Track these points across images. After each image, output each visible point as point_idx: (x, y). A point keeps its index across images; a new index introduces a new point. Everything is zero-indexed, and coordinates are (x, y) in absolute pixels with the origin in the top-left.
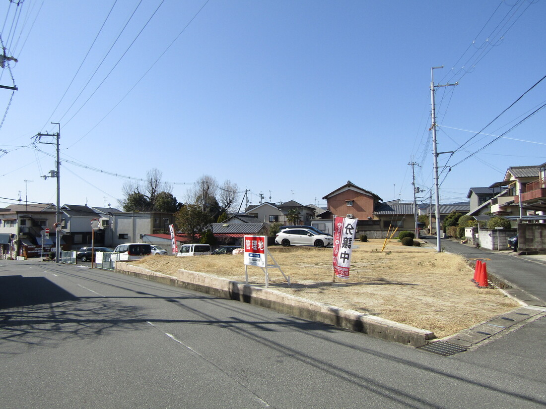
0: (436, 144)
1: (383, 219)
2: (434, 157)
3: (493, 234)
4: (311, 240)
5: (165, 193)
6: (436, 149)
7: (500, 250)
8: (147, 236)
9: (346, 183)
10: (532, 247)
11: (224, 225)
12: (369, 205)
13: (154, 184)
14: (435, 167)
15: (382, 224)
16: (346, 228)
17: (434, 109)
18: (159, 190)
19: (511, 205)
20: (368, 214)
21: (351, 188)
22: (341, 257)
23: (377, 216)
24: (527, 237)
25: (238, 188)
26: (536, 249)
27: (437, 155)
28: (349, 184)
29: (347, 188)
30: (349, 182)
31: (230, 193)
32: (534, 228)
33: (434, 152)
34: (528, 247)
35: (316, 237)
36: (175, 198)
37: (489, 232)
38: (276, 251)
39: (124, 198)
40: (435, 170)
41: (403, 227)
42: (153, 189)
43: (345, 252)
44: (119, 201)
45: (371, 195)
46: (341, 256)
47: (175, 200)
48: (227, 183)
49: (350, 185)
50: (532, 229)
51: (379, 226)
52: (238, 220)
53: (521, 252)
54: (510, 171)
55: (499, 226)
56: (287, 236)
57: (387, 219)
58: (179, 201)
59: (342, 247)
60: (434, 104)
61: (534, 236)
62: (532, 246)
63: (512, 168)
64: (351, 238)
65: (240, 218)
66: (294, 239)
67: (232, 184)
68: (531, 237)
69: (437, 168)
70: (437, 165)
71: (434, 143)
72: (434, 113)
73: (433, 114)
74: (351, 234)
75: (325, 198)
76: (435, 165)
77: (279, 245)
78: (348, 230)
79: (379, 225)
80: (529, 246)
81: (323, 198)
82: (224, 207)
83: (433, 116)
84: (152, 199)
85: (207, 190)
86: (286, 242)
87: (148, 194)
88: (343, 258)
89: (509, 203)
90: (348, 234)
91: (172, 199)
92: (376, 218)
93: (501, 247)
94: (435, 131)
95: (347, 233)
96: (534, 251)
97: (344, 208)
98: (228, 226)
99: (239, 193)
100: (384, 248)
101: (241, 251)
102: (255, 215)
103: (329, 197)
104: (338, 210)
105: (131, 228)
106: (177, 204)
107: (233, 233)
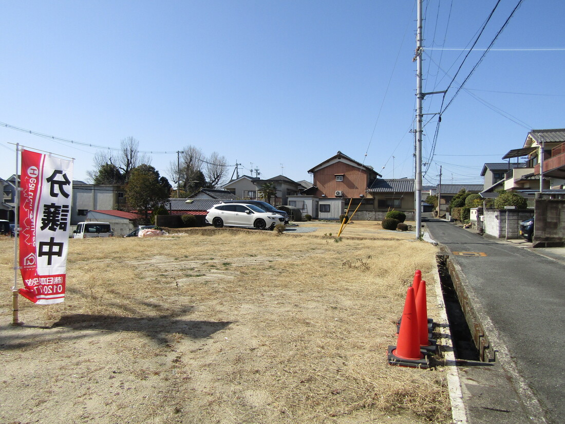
0: (421, 80)
1: (377, 198)
2: (418, 100)
3: (501, 215)
4: (249, 220)
5: (146, 166)
6: (421, 87)
7: (508, 238)
8: (92, 212)
9: (336, 154)
10: (555, 236)
11: (188, 201)
12: (361, 180)
13: (130, 155)
14: (418, 114)
15: (376, 203)
16: (50, 179)
17: (421, 27)
18: (138, 164)
19: (529, 178)
20: (361, 190)
21: (342, 160)
22: (42, 254)
23: (371, 193)
24: (549, 220)
25: (227, 162)
26: (560, 239)
27: (422, 96)
29: (337, 160)
30: (339, 152)
31: (218, 167)
32: (560, 207)
33: (418, 92)
34: (548, 236)
35: (256, 215)
36: (157, 172)
37: (496, 213)
38: (198, 233)
40: (418, 118)
41: (401, 208)
42: (128, 160)
43: (52, 239)
45: (364, 169)
46: (41, 248)
47: (157, 174)
48: (215, 156)
49: (340, 156)
50: (557, 208)
51: (372, 206)
52: (206, 195)
53: (537, 242)
54: (532, 135)
55: (510, 205)
56: (219, 213)
57: (383, 198)
58: (161, 175)
59: (43, 228)
60: (421, 20)
61: (559, 219)
62: (556, 234)
63: (534, 131)
64: (67, 207)
65: (208, 192)
66: (227, 218)
67: (220, 156)
68: (555, 221)
69: (421, 116)
70: (421, 112)
71: (418, 79)
72: (421, 34)
73: (418, 35)
74: (66, 195)
75: (311, 171)
76: (418, 111)
77: (210, 225)
78: (56, 187)
79: (373, 204)
80: (550, 233)
81: (309, 172)
82: (211, 182)
83: (418, 38)
84: (127, 171)
85: (190, 163)
86: (218, 222)
87: (121, 166)
88: (45, 254)
89: (527, 177)
90: (56, 195)
91: (154, 172)
92: (370, 197)
93: (510, 235)
94: (421, 60)
95: (53, 194)
96: (558, 241)
97: (332, 183)
98: (192, 203)
99: (228, 168)
100: (341, 232)
101: (148, 233)
102: (232, 190)
103: (316, 170)
104: (326, 186)
105: (92, 204)
106: (159, 179)
107: (197, 211)
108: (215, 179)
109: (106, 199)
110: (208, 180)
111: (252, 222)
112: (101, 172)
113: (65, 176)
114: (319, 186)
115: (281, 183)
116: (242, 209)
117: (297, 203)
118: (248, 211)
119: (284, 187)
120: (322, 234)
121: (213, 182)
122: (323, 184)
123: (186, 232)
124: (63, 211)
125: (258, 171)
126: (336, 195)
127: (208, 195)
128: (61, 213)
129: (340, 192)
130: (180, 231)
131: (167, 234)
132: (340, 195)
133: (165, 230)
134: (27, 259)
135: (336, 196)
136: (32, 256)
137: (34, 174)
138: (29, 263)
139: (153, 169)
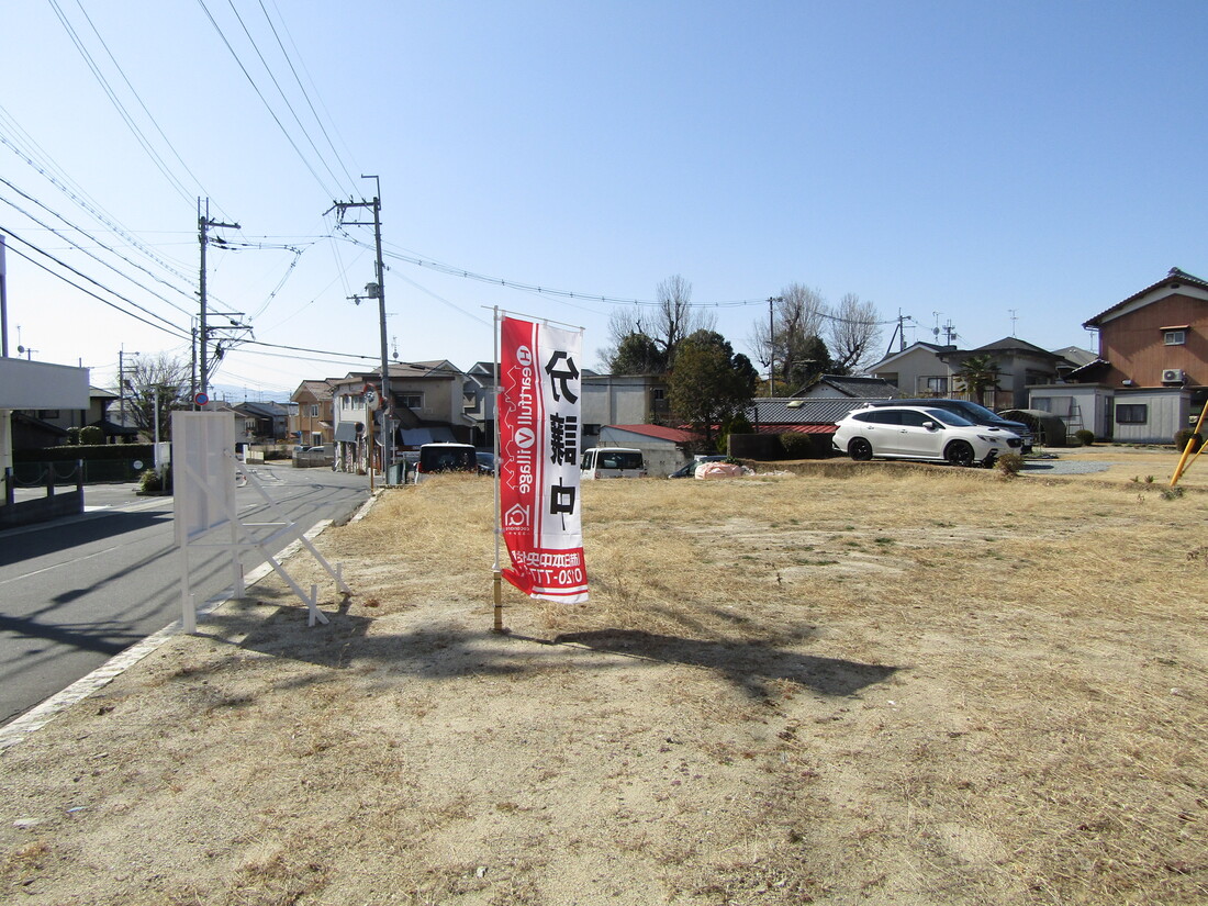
4: (933, 442)
5: (706, 332)
8: (609, 430)
9: (1164, 275)
11: (793, 403)
13: (674, 311)
18: (690, 329)
21: (1183, 291)
22: (554, 507)
25: (877, 314)
28: (1175, 277)
29: (1168, 292)
30: (1175, 271)
31: (858, 326)
35: (951, 432)
36: (728, 343)
38: (816, 473)
39: (611, 345)
42: (672, 323)
44: (602, 355)
47: (728, 348)
48: (849, 303)
49: (1177, 279)
52: (831, 390)
56: (862, 428)
58: (736, 351)
65: (836, 384)
66: (882, 438)
67: (860, 303)
75: (1089, 324)
77: (840, 454)
81: (1085, 325)
82: (842, 360)
84: (669, 346)
85: (795, 321)
86: (860, 448)
87: (659, 336)
91: (721, 345)
97: (1155, 352)
98: (801, 407)
99: (879, 327)
100: (1180, 475)
101: (715, 471)
102: (890, 378)
103: (1106, 320)
104: (1134, 357)
105: (607, 412)
106: (733, 358)
107: (811, 424)
108: (852, 353)
109: (633, 403)
110: (834, 356)
111: (941, 448)
112: (622, 350)
113: (570, 362)
114: (1115, 358)
115: (1011, 357)
116: (917, 419)
117: (1054, 403)
118: (930, 423)
119: (1019, 365)
120: (1126, 478)
121: (847, 359)
122: (1127, 352)
123: (791, 468)
124: (568, 427)
125: (952, 332)
126: (1164, 380)
127: (837, 388)
128: (565, 432)
129: (1177, 372)
130: (777, 468)
131: (753, 474)
132: (1177, 379)
133: (747, 464)
134: (510, 515)
135: (1165, 384)
136: (518, 508)
137: (525, 359)
138: (513, 522)
139: (720, 338)
